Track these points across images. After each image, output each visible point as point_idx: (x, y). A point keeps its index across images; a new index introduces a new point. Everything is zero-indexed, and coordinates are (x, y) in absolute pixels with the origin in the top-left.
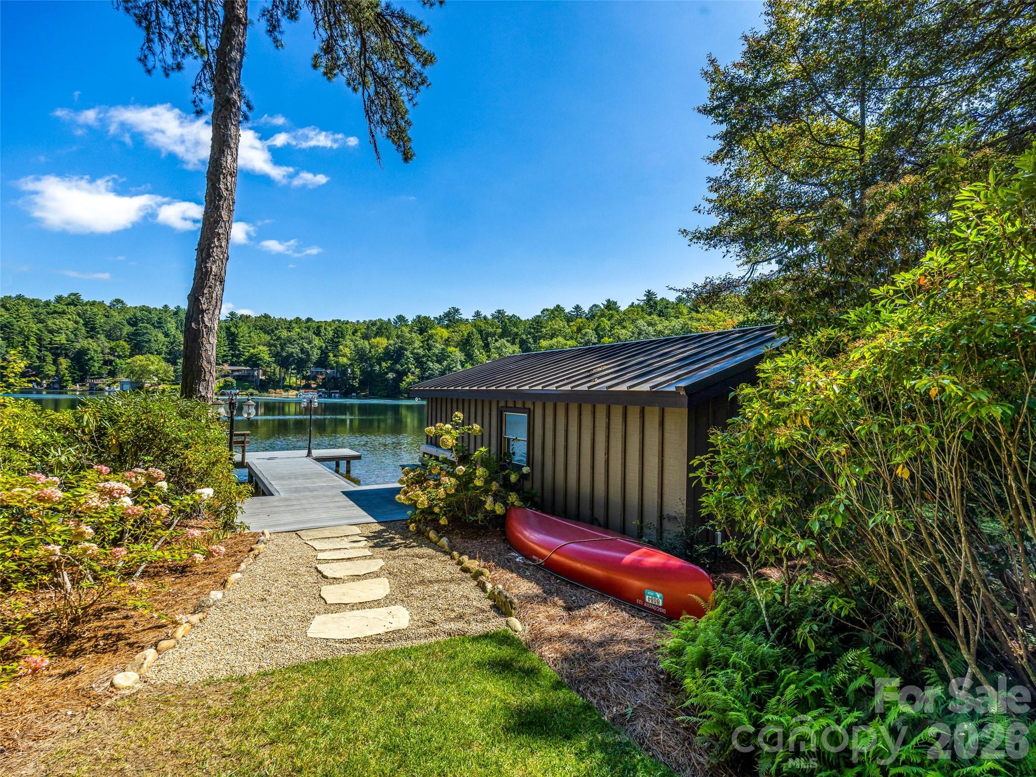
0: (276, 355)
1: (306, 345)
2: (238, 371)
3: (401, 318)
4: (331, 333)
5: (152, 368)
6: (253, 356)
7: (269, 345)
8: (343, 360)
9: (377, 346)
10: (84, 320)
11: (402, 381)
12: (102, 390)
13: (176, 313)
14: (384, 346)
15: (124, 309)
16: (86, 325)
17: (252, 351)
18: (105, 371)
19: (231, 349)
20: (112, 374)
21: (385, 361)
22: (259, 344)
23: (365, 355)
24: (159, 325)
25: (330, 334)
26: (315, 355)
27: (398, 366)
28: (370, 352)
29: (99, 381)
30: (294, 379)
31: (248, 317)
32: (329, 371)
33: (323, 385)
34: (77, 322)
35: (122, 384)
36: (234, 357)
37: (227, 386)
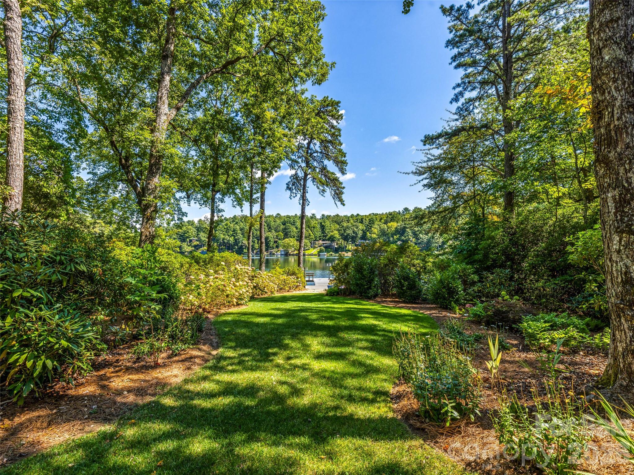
0: (342, 235)
1: (355, 229)
2: (325, 243)
3: (406, 209)
5: (291, 244)
6: (332, 236)
7: (338, 230)
8: (374, 236)
9: (391, 227)
10: (267, 224)
12: (274, 254)
14: (395, 226)
15: (280, 217)
16: (267, 226)
17: (331, 233)
18: (275, 246)
19: (323, 233)
20: (277, 247)
21: (396, 235)
22: (334, 230)
23: (385, 232)
24: (294, 224)
25: (368, 222)
26: (360, 234)
27: (403, 238)
28: (388, 230)
29: (272, 250)
30: (350, 247)
31: (330, 216)
35: (281, 251)
36: (324, 237)
37: (321, 251)
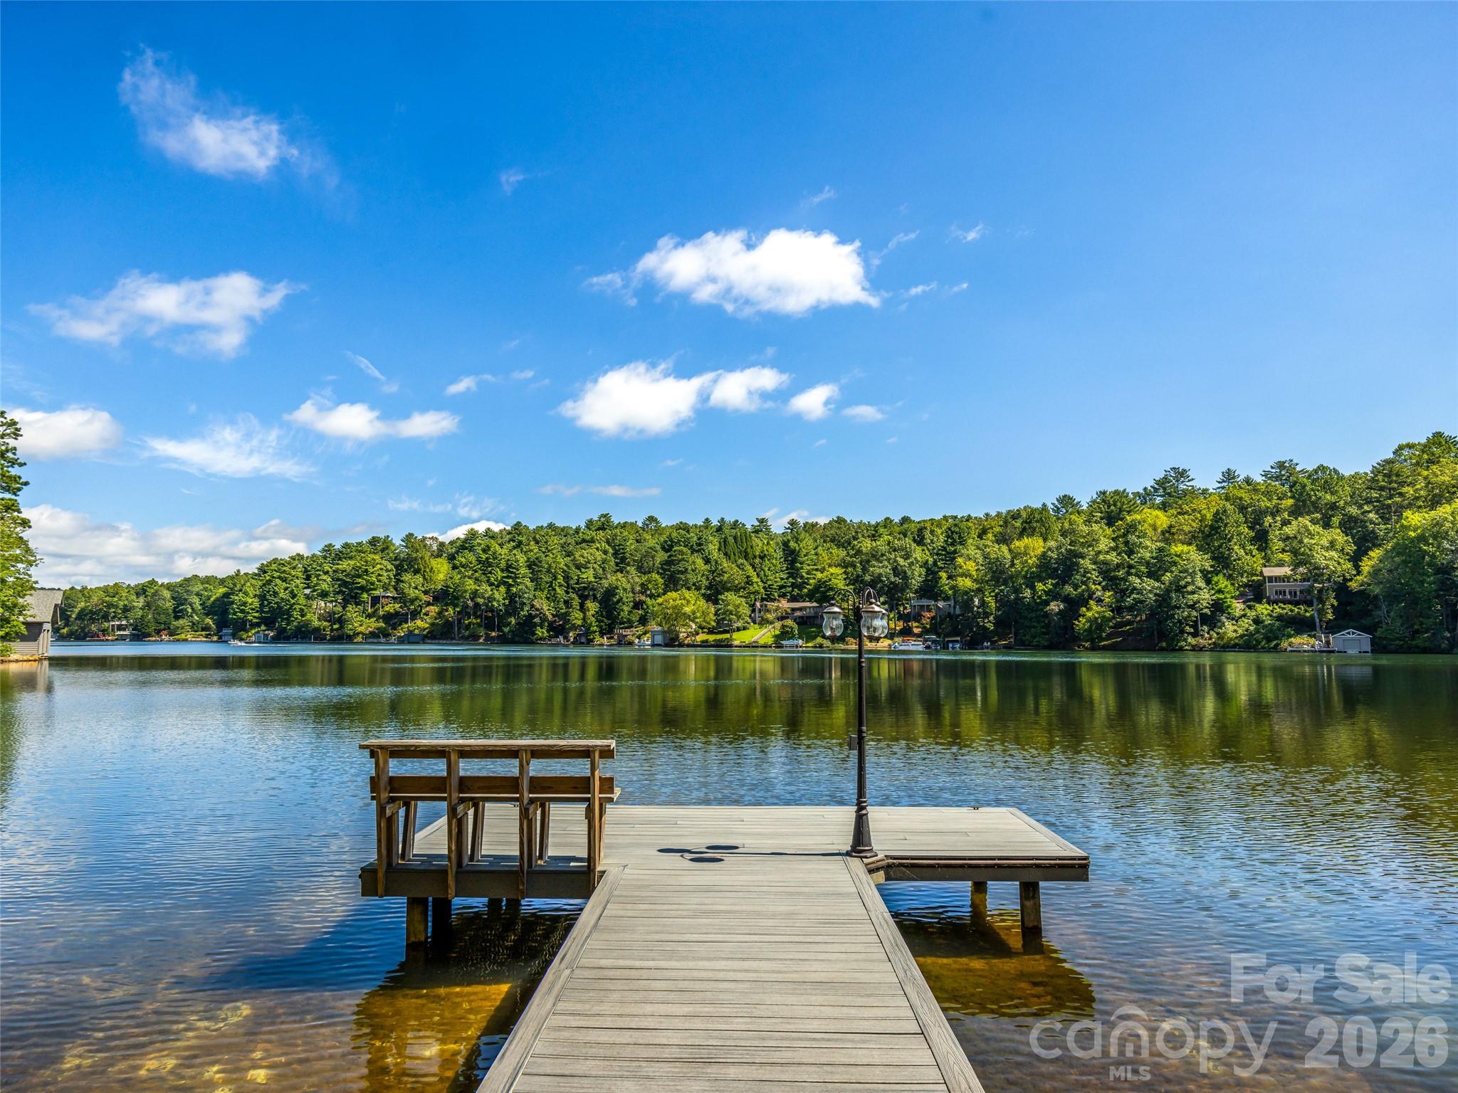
0: (855, 580)
1: (901, 562)
2: (800, 609)
3: (1066, 501)
4: (942, 538)
5: (687, 609)
6: (821, 583)
7: (844, 564)
8: (965, 584)
9: (1026, 554)
10: (614, 548)
11: (1077, 616)
12: (631, 643)
13: (719, 529)
14: (1040, 551)
15: (659, 530)
16: (615, 554)
17: (819, 575)
18: (635, 618)
19: (791, 575)
21: (1041, 580)
22: (830, 566)
23: (1002, 572)
24: (698, 548)
25: (940, 540)
26: (917, 577)
27: (1068, 589)
28: (1013, 565)
29: (628, 632)
31: (814, 525)
32: (941, 604)
33: (934, 629)
34: (605, 552)
35: (654, 634)
36: (795, 589)
37: (785, 634)
